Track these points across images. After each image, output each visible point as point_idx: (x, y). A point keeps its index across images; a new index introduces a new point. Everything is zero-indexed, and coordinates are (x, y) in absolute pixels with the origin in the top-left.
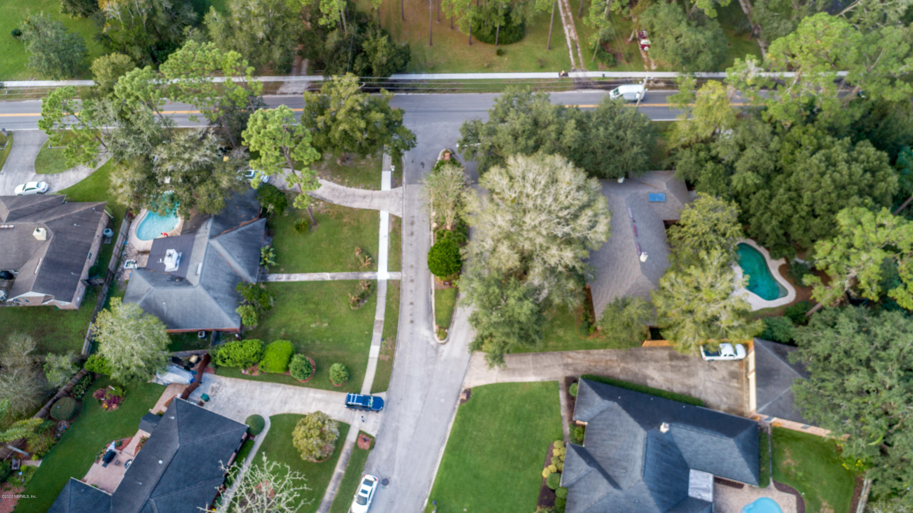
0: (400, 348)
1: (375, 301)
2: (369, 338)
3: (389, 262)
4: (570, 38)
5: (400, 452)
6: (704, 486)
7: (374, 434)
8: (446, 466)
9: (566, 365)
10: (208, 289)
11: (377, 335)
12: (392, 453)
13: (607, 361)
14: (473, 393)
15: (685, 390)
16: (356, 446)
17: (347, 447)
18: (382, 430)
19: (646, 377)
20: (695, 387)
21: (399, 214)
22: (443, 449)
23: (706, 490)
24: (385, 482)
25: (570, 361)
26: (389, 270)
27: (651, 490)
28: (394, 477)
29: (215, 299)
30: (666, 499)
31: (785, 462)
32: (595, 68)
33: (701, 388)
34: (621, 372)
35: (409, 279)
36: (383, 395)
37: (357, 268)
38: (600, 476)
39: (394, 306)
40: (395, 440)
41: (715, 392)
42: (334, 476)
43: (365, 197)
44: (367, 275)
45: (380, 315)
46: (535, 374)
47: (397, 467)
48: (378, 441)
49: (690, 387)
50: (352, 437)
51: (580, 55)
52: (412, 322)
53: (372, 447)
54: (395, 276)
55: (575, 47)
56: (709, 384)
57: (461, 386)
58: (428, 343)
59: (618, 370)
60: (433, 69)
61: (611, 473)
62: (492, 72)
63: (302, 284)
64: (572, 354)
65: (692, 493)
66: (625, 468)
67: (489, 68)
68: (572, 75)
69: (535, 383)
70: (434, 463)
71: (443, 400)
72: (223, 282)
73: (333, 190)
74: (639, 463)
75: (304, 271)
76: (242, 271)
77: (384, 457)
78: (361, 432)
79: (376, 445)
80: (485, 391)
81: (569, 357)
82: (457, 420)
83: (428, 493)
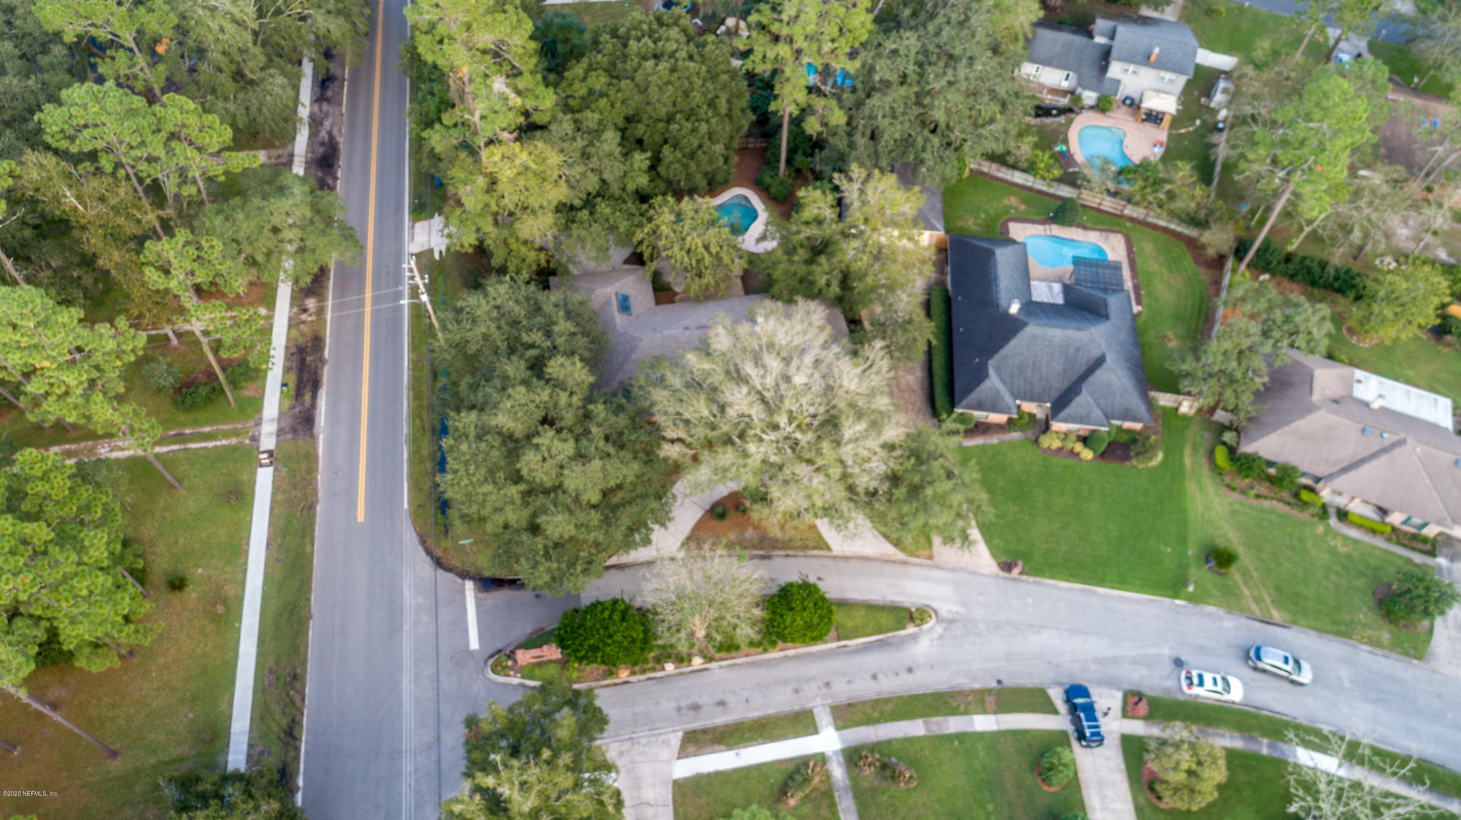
0: (963, 682)
1: (889, 742)
2: (961, 737)
3: (797, 735)
4: (141, 447)
5: (1127, 650)
7: (1119, 695)
8: (1122, 582)
11: (954, 725)
12: (1136, 661)
13: (900, 390)
14: (1004, 559)
16: (1148, 718)
18: (1110, 683)
21: (676, 739)
22: (1101, 590)
23: (1048, 288)
24: (1179, 663)
26: (815, 731)
28: (1167, 651)
32: (257, 404)
34: (913, 374)
35: (825, 691)
36: (1055, 693)
37: (827, 795)
38: (1091, 379)
39: (889, 707)
40: (1115, 661)
44: (838, 772)
45: (915, 728)
47: (1151, 651)
48: (1127, 687)
50: (1138, 727)
51: (207, 429)
52: (910, 670)
54: (824, 718)
55: (180, 438)
57: (997, 576)
58: (941, 637)
59: (910, 378)
61: (1084, 368)
62: (240, 599)
65: (1061, 300)
66: (1078, 350)
68: (269, 442)
70: (1125, 599)
71: (1030, 601)
74: (1070, 333)
77: (1144, 671)
78: (1125, 714)
79: (1133, 688)
80: (996, 541)
82: (1052, 577)
83: (1167, 600)
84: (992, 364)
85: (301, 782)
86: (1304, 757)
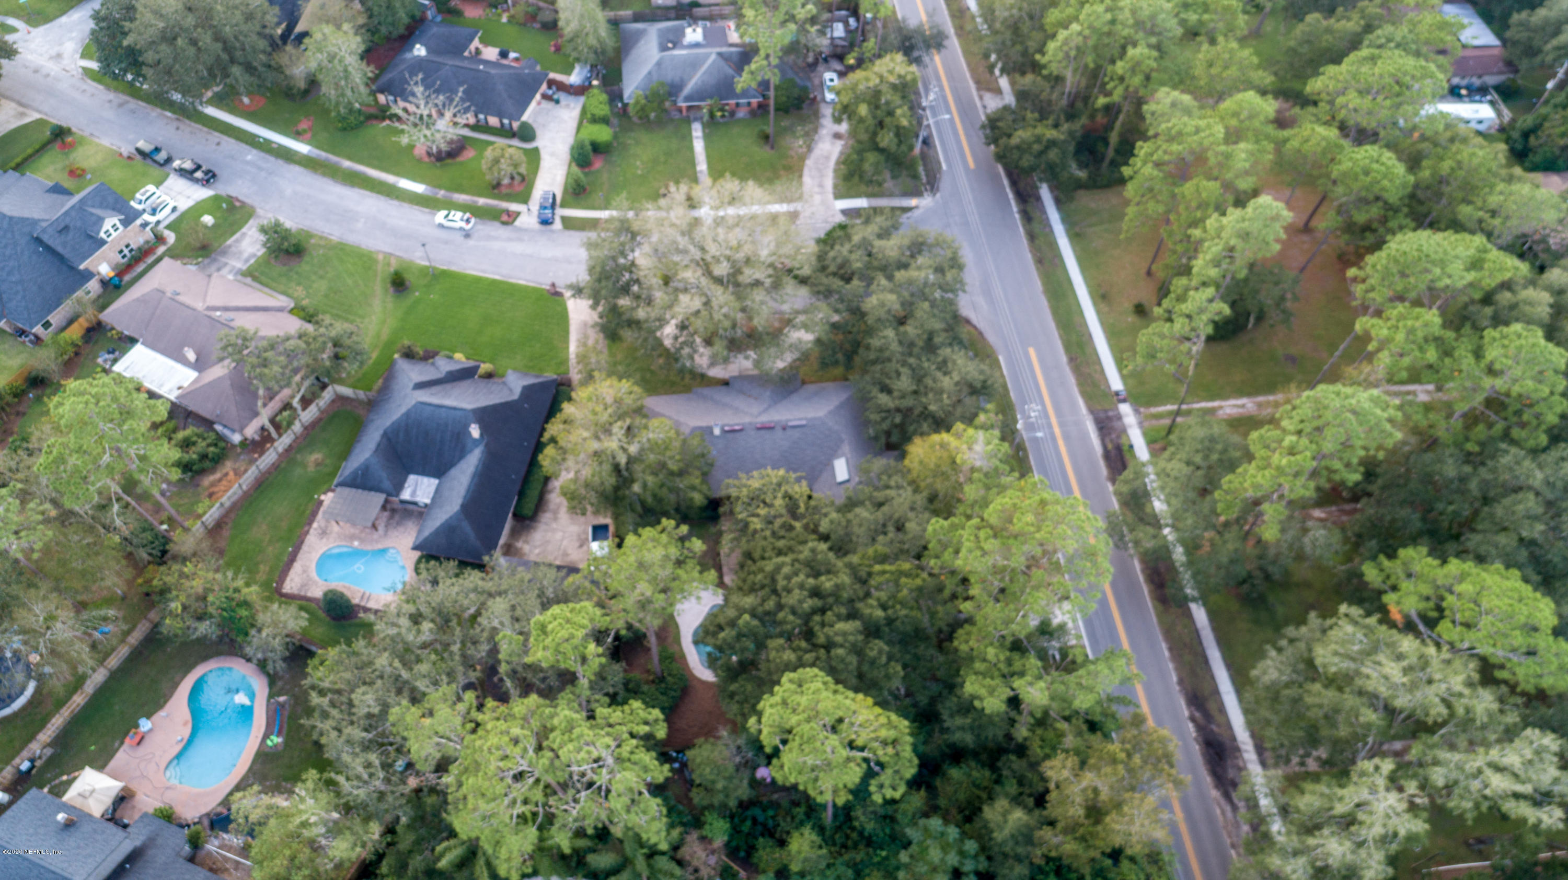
5: (497, 245)
6: (418, 493)
7: (516, 223)
8: (478, 280)
10: (659, 64)
12: (496, 238)
15: (552, 506)
16: (505, 211)
17: (504, 205)
18: (520, 229)
20: (555, 519)
22: (497, 277)
23: (414, 493)
24: (467, 235)
27: (407, 414)
28: (471, 242)
29: (650, 73)
30: (401, 435)
32: (1150, 437)
33: (554, 525)
36: (558, 225)
40: (510, 240)
41: (548, 542)
42: (476, 199)
43: (821, 186)
46: (578, 353)
47: (481, 243)
48: (509, 228)
49: (556, 512)
50: (514, 207)
53: (505, 223)
56: (559, 535)
60: (1075, 236)
63: (691, 149)
65: (412, 478)
68: (1125, 409)
69: (568, 352)
70: (483, 272)
72: (670, 75)
73: (827, 158)
74: (437, 401)
75: (707, 148)
76: (687, 90)
77: (492, 233)
79: (504, 227)
80: (559, 308)
82: (526, 286)
83: (453, 268)
84: (516, 396)
86: (419, 188)
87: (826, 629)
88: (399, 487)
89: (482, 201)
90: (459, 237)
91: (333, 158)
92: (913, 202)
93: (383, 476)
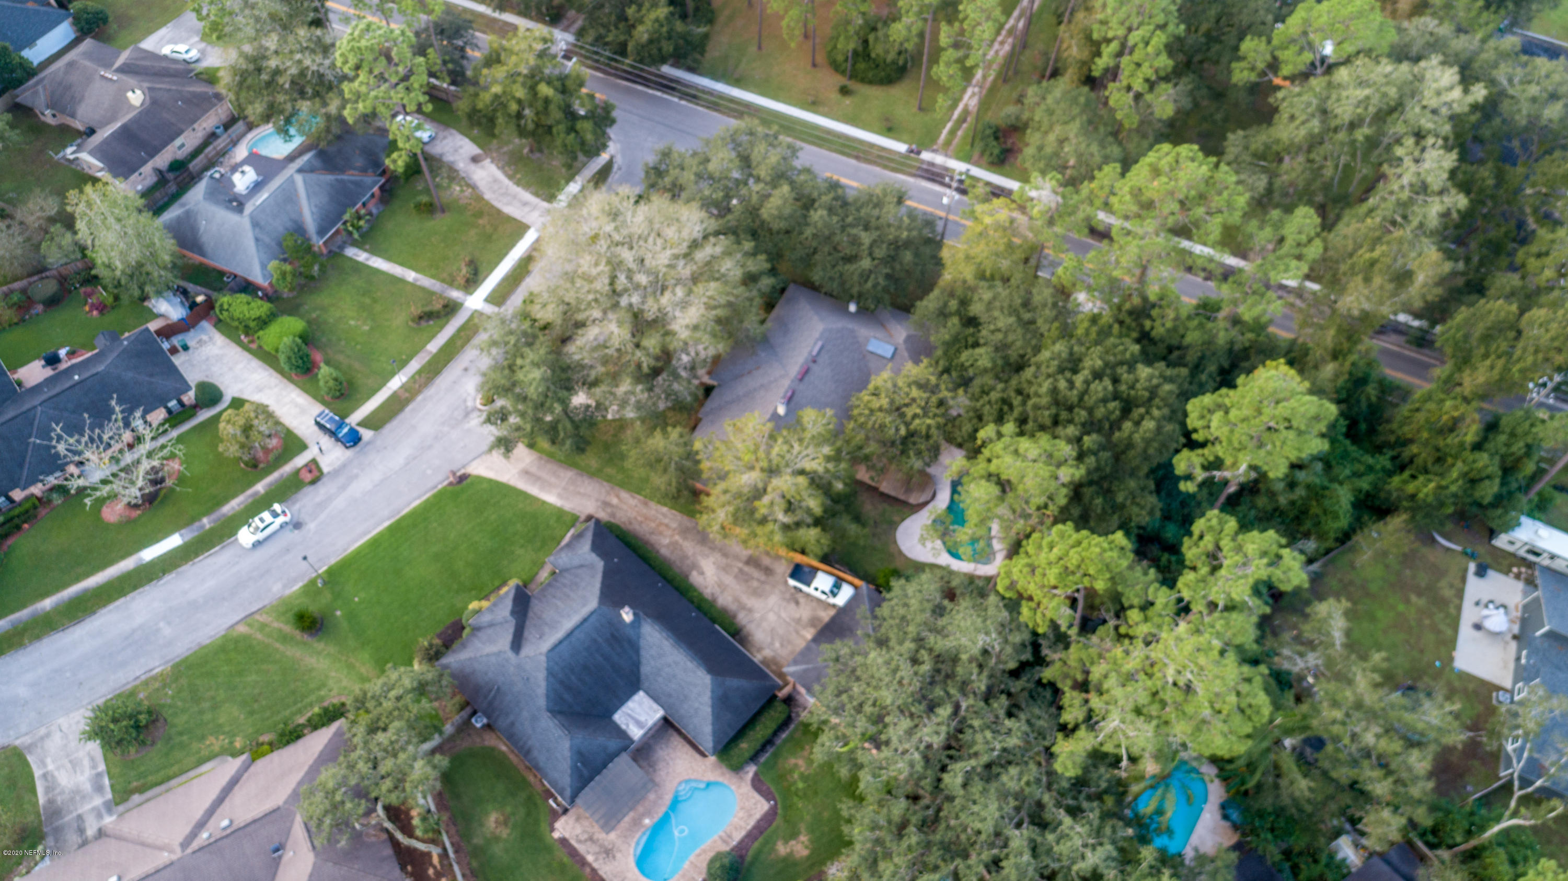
0: (431, 391)
1: (442, 327)
2: (404, 363)
3: (494, 291)
4: (966, 106)
5: (340, 502)
6: (642, 718)
7: (325, 469)
8: (375, 543)
9: (606, 504)
10: (255, 224)
11: (414, 365)
12: (330, 499)
13: (661, 524)
14: (469, 481)
15: (733, 607)
16: (297, 472)
17: (288, 469)
18: (336, 473)
19: (695, 566)
20: (750, 610)
22: (386, 524)
23: (639, 724)
24: (297, 525)
25: (615, 501)
26: (486, 300)
27: (550, 673)
28: (311, 526)
29: (257, 240)
30: (567, 696)
31: (793, 761)
32: (967, 159)
33: (757, 615)
34: (667, 546)
36: (366, 434)
37: (451, 282)
38: (512, 630)
39: (459, 343)
40: (343, 488)
41: (773, 630)
42: (250, 492)
43: (525, 204)
44: (455, 294)
45: (433, 347)
46: (560, 496)
47: (322, 517)
48: (324, 480)
49: (743, 607)
50: (300, 461)
51: (960, 133)
52: (466, 370)
53: (314, 482)
54: (489, 309)
55: (962, 120)
56: (772, 617)
57: (464, 467)
58: (465, 401)
59: (666, 541)
60: (738, 82)
61: (526, 634)
62: (816, 112)
63: (377, 271)
64: (624, 495)
65: (619, 717)
67: (813, 105)
68: (926, 156)
69: (550, 505)
70: (365, 534)
71: (429, 472)
72: (279, 225)
73: (496, 181)
74: (559, 634)
75: (389, 259)
76: (310, 223)
77: (318, 499)
78: (314, 461)
79: (319, 484)
80: (485, 485)
81: (618, 496)
82: (427, 501)
83: (333, 561)
84: (600, 564)
85: (683, 102)
86: (174, 541)
87: (1138, 386)
88: (622, 734)
89: (260, 487)
90: (291, 536)
91: (24, 614)
92: (604, 157)
93: (601, 741)
